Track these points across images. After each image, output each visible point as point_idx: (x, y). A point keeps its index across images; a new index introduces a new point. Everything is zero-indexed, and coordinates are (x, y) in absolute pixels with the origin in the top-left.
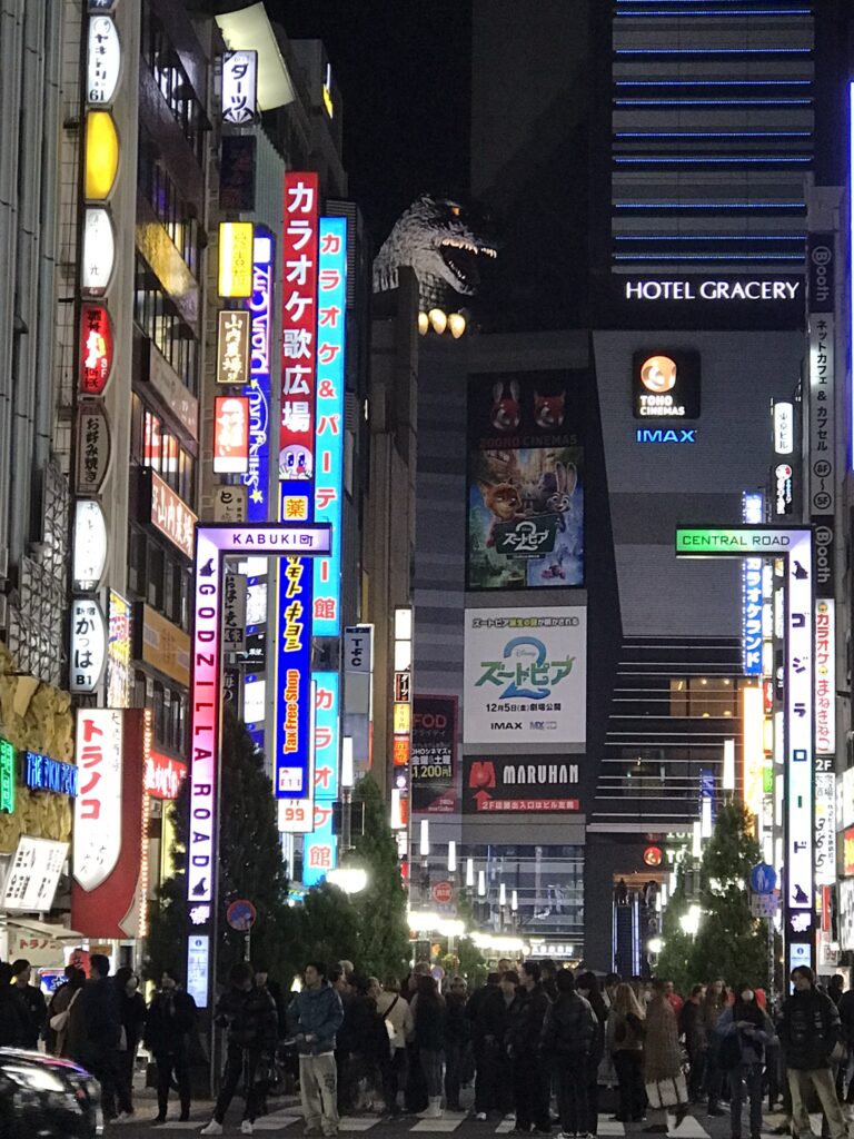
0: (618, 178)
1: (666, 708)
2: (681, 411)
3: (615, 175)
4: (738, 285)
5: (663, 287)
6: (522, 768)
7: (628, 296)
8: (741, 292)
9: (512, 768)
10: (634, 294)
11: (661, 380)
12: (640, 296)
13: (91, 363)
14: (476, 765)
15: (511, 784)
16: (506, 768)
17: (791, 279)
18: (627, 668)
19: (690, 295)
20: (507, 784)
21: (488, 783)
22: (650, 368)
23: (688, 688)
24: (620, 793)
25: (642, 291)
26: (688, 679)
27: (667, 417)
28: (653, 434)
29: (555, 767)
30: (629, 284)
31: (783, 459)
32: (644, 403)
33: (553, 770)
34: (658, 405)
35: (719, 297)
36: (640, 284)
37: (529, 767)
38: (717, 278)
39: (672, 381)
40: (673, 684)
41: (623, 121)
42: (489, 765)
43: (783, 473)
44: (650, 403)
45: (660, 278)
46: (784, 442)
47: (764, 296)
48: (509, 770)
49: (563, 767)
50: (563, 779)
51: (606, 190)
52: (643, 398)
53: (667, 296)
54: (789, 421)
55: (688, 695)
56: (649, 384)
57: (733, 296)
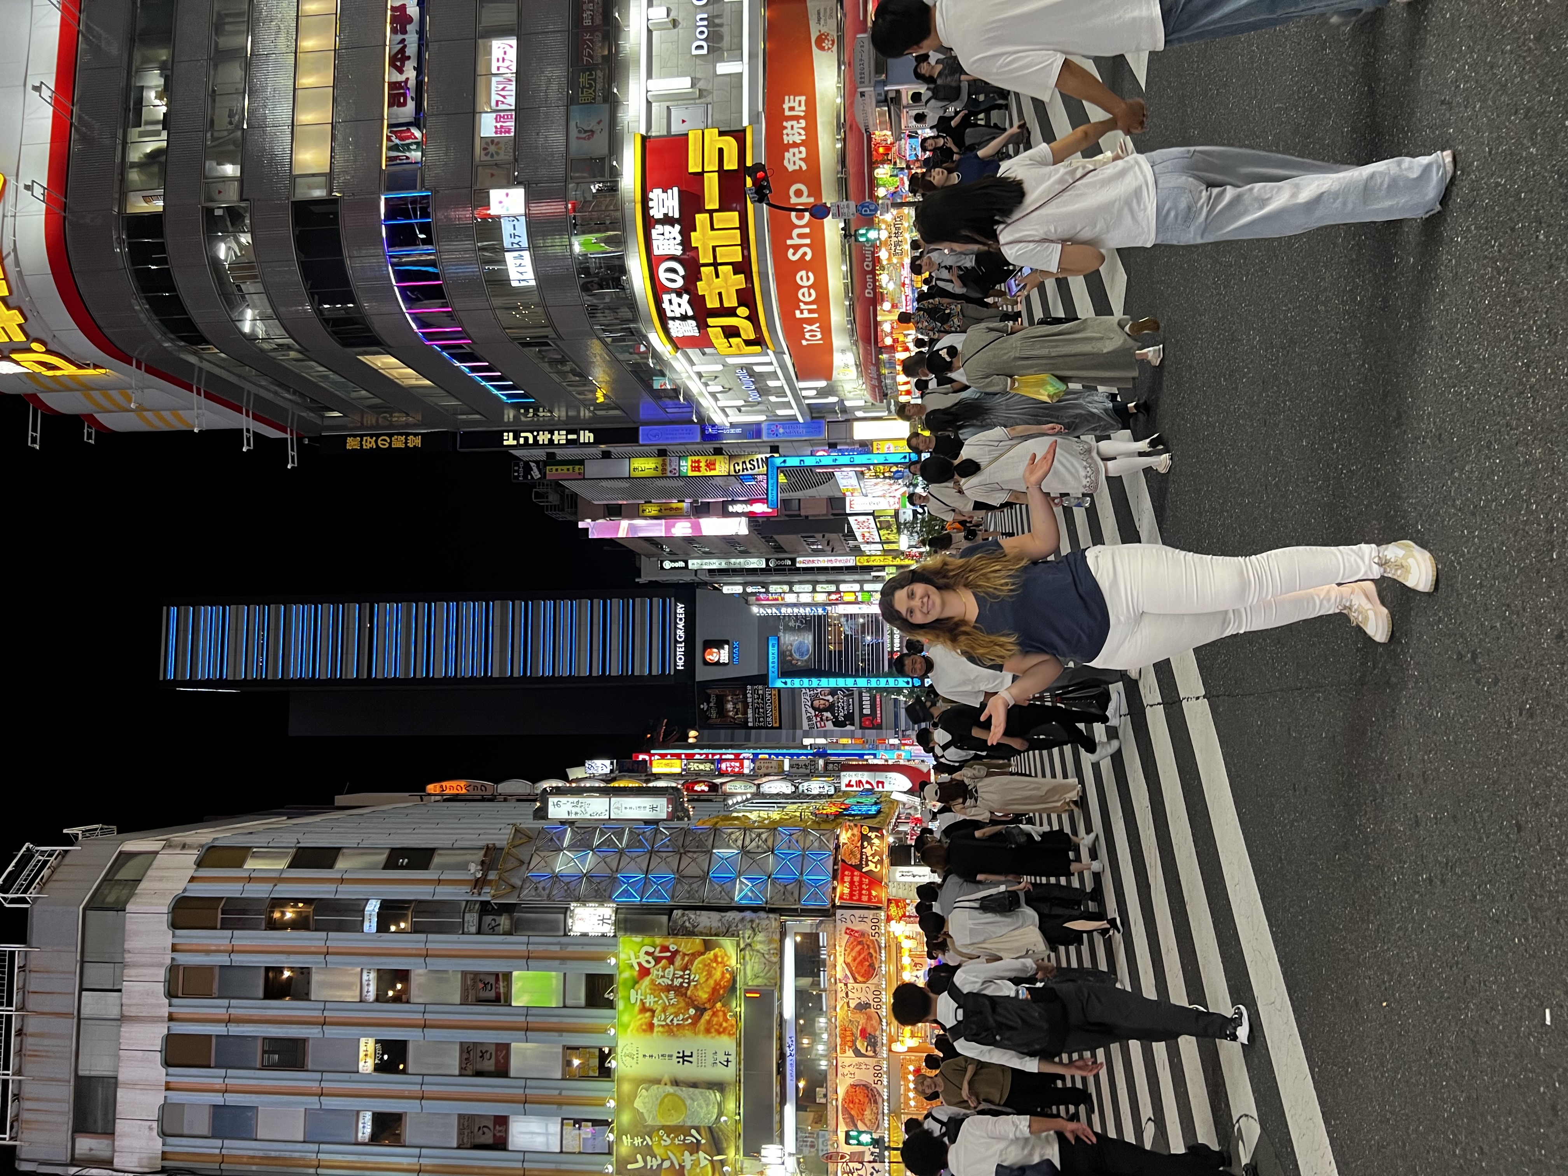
0: (637, 673)
2: (726, 647)
3: (635, 674)
11: (715, 655)
13: (706, 789)
17: (676, 605)
21: (870, 720)
22: (709, 658)
27: (728, 652)
28: (735, 657)
31: (744, 590)
32: (724, 661)
34: (723, 655)
38: (676, 634)
39: (715, 650)
41: (615, 670)
43: (750, 590)
45: (675, 656)
46: (739, 589)
48: (865, 712)
51: (641, 677)
52: (721, 661)
54: (730, 587)
55: (835, 644)
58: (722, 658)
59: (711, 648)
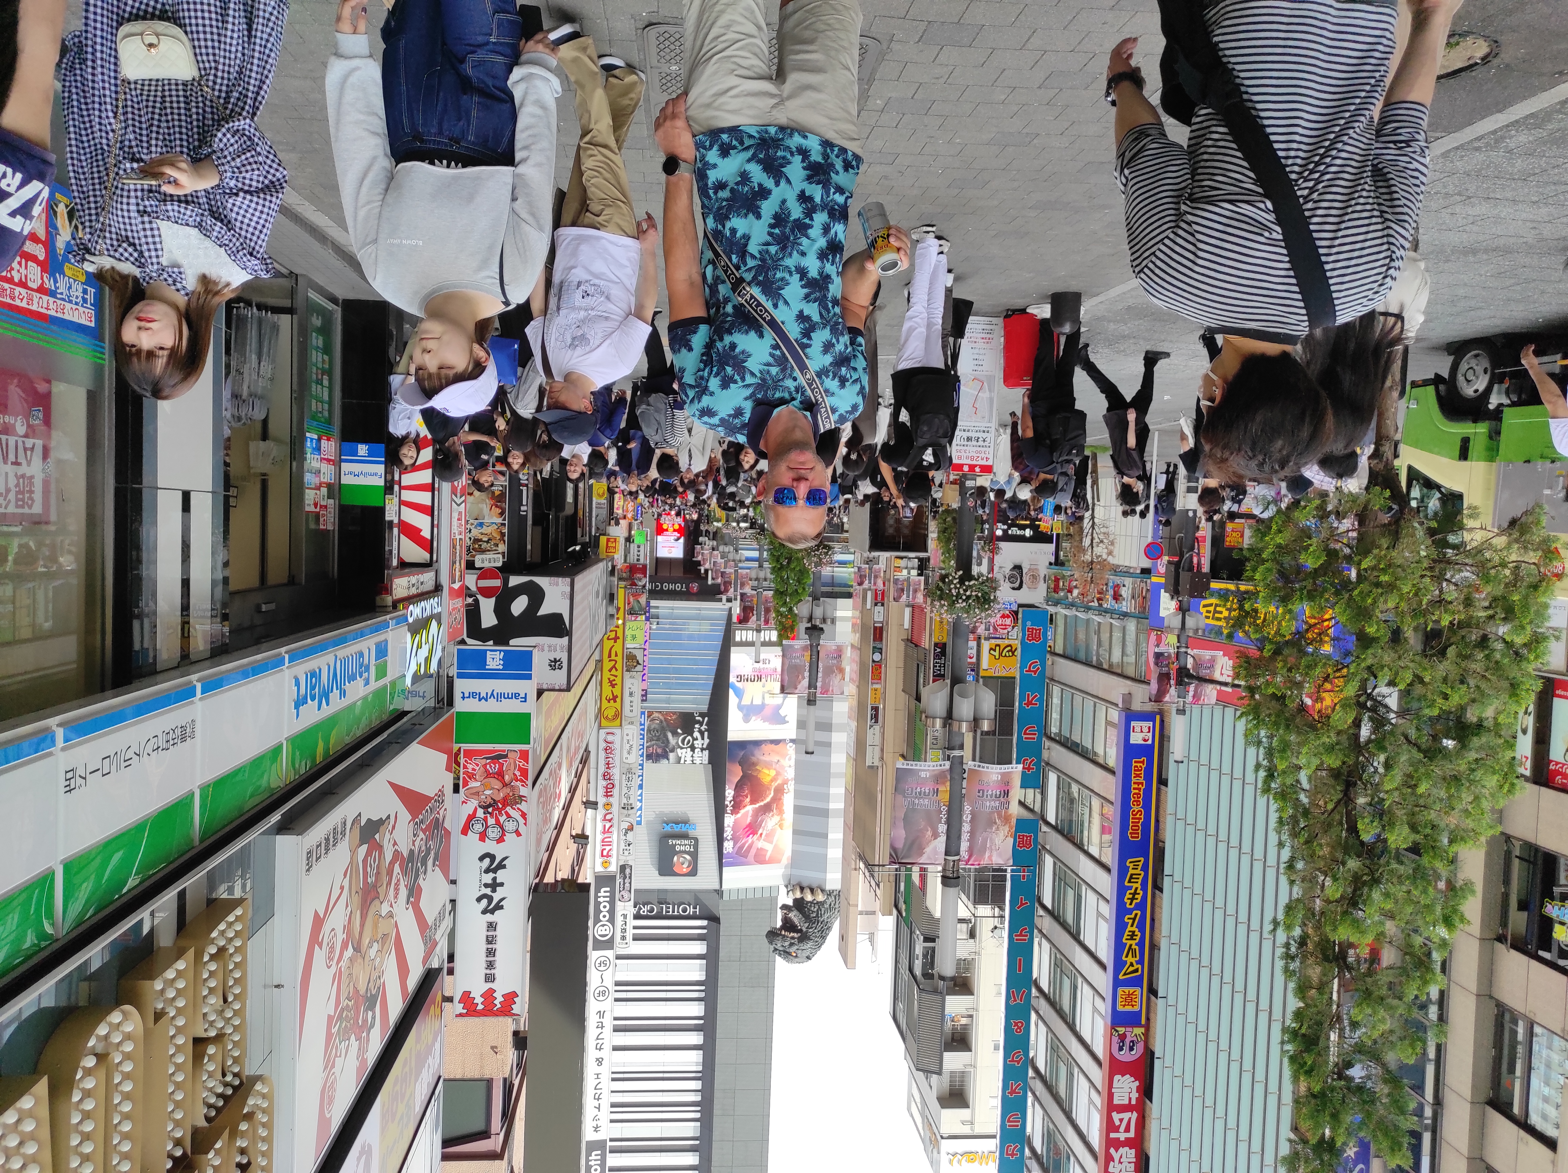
2: (671, 842)
5: (678, 912)
7: (698, 907)
10: (694, 908)
11: (681, 859)
12: (691, 907)
19: (662, 907)
25: (690, 910)
27: (679, 839)
30: (698, 914)
32: (692, 847)
34: (684, 845)
36: (691, 914)
37: (763, 639)
39: (675, 858)
51: (707, 970)
52: (692, 850)
53: (676, 906)
56: (688, 857)
57: (638, 906)
58: (687, 849)
59: (671, 864)
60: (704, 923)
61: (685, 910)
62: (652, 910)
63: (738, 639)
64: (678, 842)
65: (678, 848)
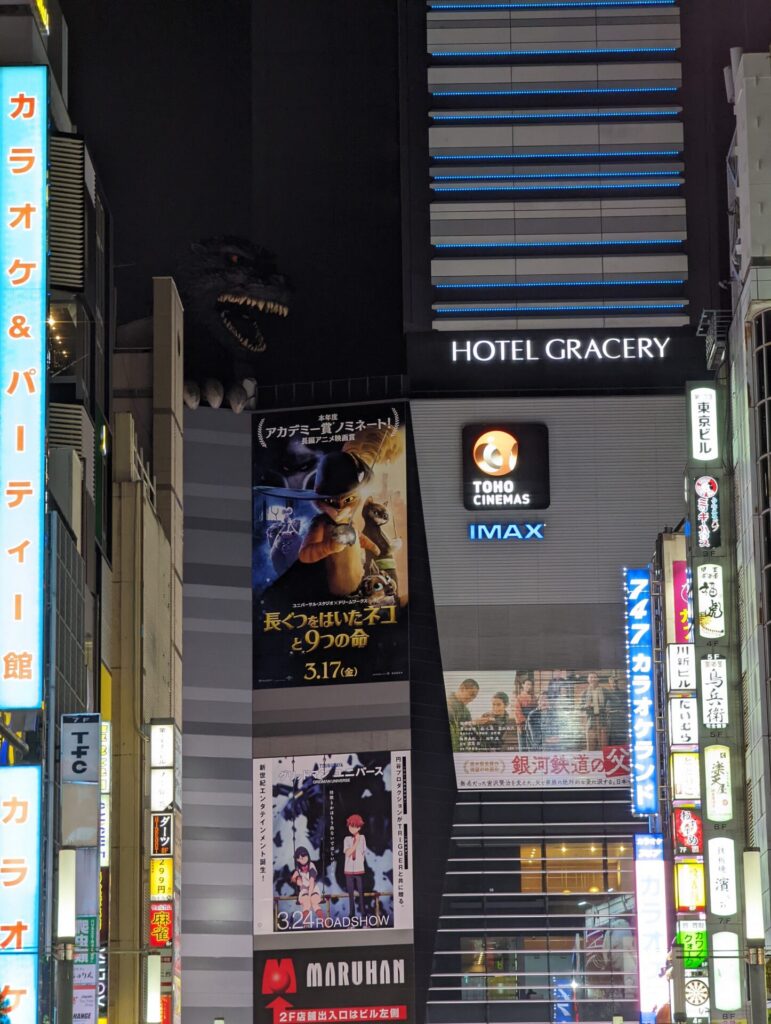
0: (438, 212)
1: (515, 883)
2: (526, 499)
3: (434, 207)
4: (593, 343)
5: (498, 347)
6: (330, 966)
7: (455, 358)
8: (596, 350)
9: (318, 965)
10: (462, 356)
11: (498, 461)
12: (469, 358)
14: (271, 963)
15: (317, 988)
16: (311, 966)
17: (660, 333)
18: (465, 832)
19: (532, 356)
20: (312, 988)
21: (288, 986)
22: (483, 446)
23: (544, 855)
24: (457, 995)
25: (471, 351)
26: (543, 844)
27: (508, 507)
28: (490, 531)
29: (374, 963)
30: (454, 344)
31: (705, 469)
32: (477, 490)
33: (371, 967)
34: (496, 493)
35: (569, 357)
36: (468, 343)
37: (341, 964)
39: (512, 462)
40: (524, 851)
42: (288, 963)
44: (485, 490)
47: (626, 356)
48: (313, 969)
49: (385, 964)
50: (385, 979)
51: (425, 226)
52: (477, 484)
53: (503, 358)
55: (544, 865)
56: (483, 466)
57: (586, 357)
58: (487, 486)
59: (521, 449)
60: (439, 325)
61: (484, 351)
62: (556, 349)
63: (399, 965)
64: (508, 500)
65: (509, 485)
